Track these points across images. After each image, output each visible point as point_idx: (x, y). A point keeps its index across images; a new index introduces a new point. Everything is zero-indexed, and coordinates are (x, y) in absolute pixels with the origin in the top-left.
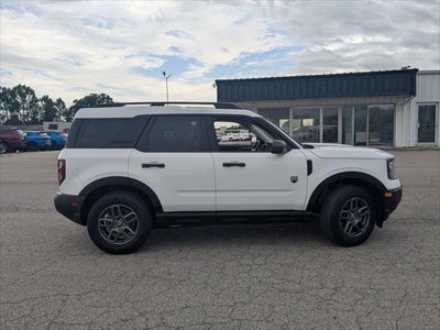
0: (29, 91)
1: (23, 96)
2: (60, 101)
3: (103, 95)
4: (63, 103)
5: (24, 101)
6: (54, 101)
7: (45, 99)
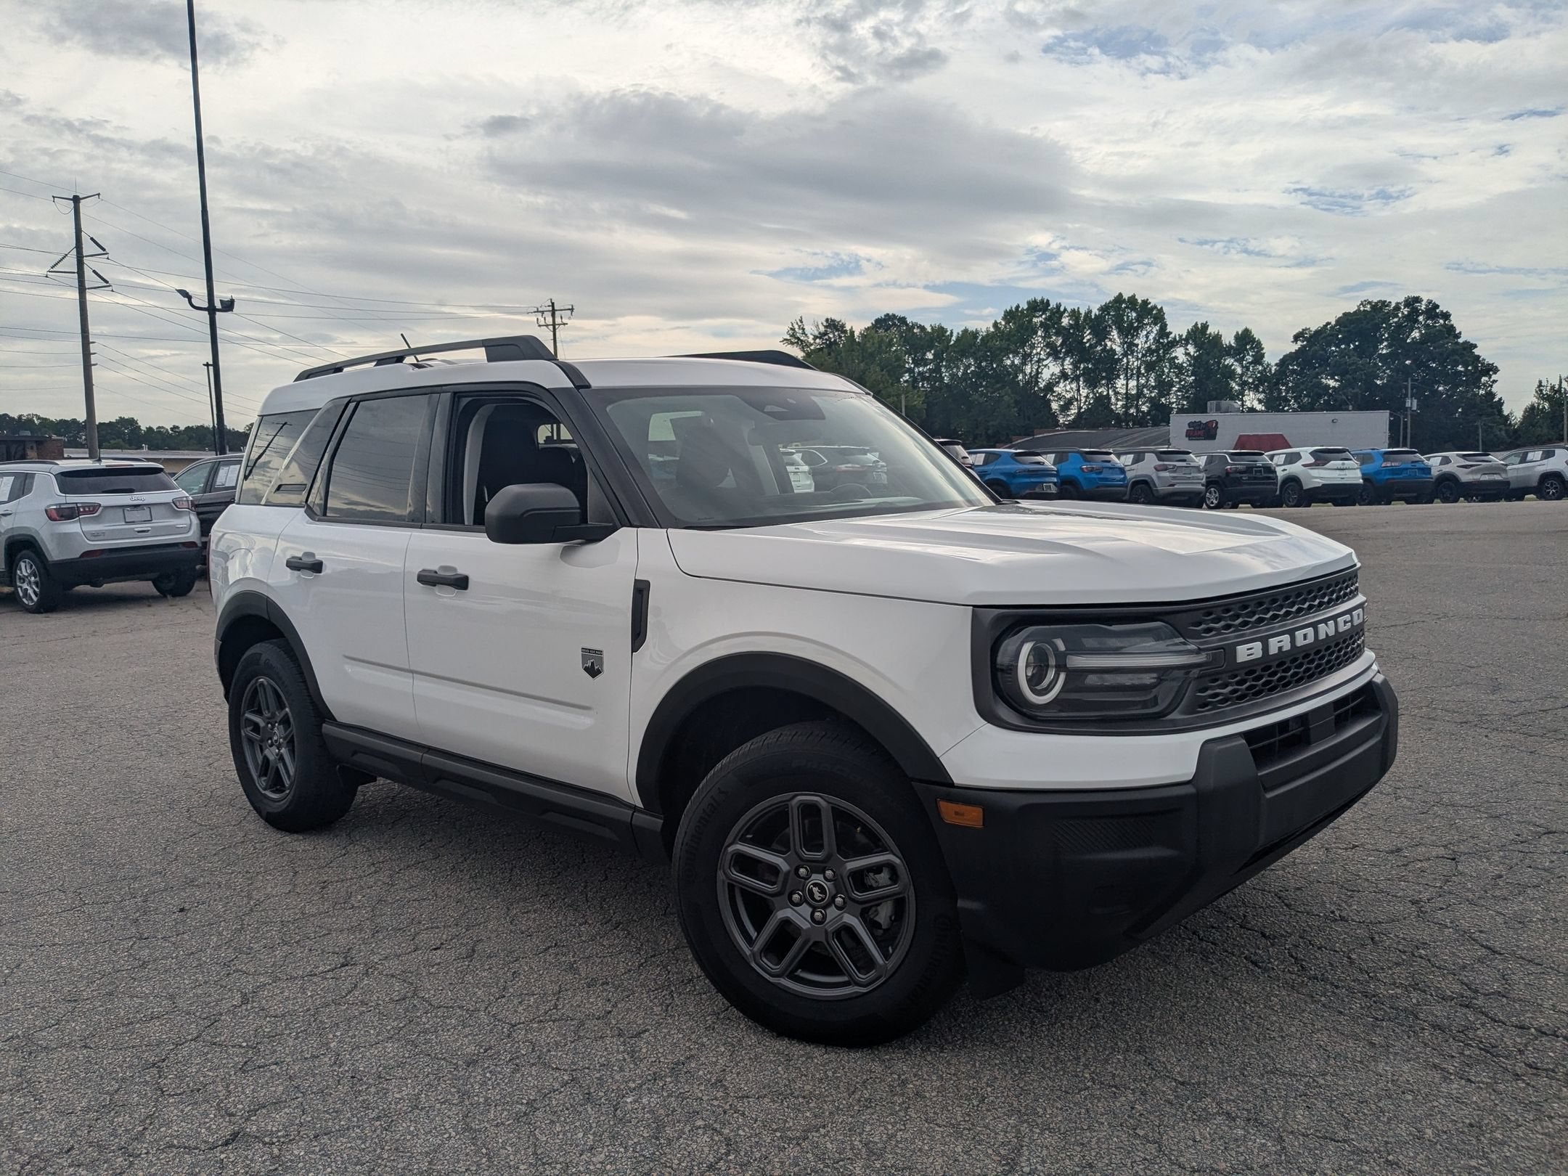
0: (1149, 313)
1: (1129, 332)
2: (1246, 340)
3: (1412, 302)
4: (1258, 346)
5: (1130, 348)
6: (1228, 339)
7: (1198, 334)
